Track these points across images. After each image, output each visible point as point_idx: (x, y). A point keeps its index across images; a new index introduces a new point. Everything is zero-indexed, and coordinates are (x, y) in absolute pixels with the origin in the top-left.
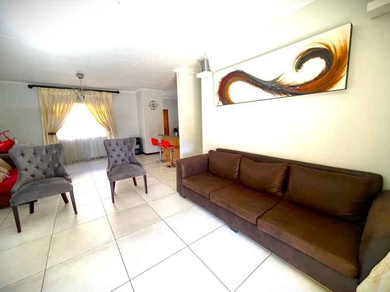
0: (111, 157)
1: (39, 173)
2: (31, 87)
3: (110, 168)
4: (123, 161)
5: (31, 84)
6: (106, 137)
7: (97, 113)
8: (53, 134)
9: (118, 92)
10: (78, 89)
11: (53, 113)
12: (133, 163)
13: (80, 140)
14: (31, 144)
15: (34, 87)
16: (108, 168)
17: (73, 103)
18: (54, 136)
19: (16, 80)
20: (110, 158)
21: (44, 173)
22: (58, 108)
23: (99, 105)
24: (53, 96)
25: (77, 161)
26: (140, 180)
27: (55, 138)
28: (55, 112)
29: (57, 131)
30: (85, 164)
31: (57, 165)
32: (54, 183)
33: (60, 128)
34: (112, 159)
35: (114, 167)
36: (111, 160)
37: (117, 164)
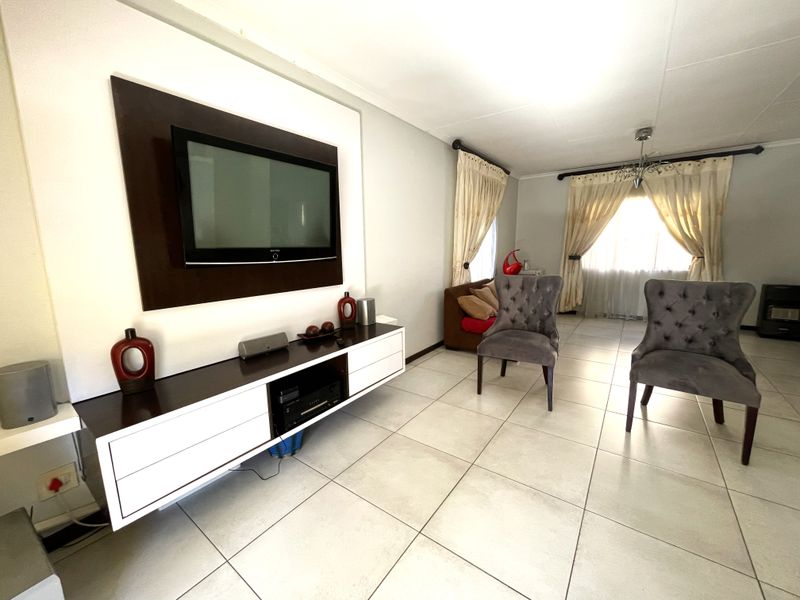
0: (658, 323)
1: (521, 320)
2: (561, 177)
3: (644, 350)
4: (690, 341)
5: (562, 173)
6: (686, 274)
7: (676, 214)
8: (576, 257)
9: (758, 150)
10: (631, 166)
11: (584, 219)
12: (722, 357)
13: (621, 273)
14: (544, 272)
15: (566, 178)
16: (639, 348)
17: (623, 197)
18: (577, 261)
19: (540, 172)
20: (653, 326)
21: (527, 322)
22: (593, 210)
23: (686, 196)
24: (591, 188)
25: (605, 316)
26: (735, 414)
27: (577, 266)
28: (588, 218)
29: (583, 253)
30: (617, 326)
31: (546, 314)
32: (533, 342)
33: (590, 247)
34: (659, 329)
35: (657, 348)
36: (653, 331)
37: (671, 345)
